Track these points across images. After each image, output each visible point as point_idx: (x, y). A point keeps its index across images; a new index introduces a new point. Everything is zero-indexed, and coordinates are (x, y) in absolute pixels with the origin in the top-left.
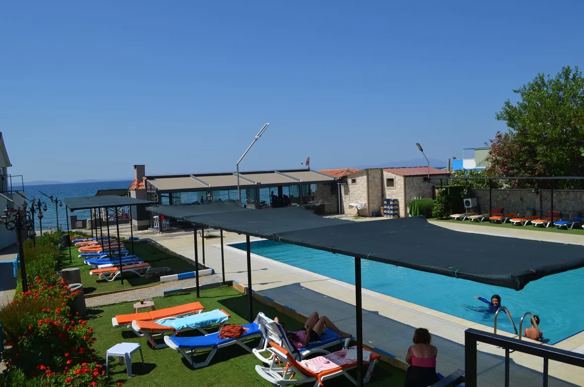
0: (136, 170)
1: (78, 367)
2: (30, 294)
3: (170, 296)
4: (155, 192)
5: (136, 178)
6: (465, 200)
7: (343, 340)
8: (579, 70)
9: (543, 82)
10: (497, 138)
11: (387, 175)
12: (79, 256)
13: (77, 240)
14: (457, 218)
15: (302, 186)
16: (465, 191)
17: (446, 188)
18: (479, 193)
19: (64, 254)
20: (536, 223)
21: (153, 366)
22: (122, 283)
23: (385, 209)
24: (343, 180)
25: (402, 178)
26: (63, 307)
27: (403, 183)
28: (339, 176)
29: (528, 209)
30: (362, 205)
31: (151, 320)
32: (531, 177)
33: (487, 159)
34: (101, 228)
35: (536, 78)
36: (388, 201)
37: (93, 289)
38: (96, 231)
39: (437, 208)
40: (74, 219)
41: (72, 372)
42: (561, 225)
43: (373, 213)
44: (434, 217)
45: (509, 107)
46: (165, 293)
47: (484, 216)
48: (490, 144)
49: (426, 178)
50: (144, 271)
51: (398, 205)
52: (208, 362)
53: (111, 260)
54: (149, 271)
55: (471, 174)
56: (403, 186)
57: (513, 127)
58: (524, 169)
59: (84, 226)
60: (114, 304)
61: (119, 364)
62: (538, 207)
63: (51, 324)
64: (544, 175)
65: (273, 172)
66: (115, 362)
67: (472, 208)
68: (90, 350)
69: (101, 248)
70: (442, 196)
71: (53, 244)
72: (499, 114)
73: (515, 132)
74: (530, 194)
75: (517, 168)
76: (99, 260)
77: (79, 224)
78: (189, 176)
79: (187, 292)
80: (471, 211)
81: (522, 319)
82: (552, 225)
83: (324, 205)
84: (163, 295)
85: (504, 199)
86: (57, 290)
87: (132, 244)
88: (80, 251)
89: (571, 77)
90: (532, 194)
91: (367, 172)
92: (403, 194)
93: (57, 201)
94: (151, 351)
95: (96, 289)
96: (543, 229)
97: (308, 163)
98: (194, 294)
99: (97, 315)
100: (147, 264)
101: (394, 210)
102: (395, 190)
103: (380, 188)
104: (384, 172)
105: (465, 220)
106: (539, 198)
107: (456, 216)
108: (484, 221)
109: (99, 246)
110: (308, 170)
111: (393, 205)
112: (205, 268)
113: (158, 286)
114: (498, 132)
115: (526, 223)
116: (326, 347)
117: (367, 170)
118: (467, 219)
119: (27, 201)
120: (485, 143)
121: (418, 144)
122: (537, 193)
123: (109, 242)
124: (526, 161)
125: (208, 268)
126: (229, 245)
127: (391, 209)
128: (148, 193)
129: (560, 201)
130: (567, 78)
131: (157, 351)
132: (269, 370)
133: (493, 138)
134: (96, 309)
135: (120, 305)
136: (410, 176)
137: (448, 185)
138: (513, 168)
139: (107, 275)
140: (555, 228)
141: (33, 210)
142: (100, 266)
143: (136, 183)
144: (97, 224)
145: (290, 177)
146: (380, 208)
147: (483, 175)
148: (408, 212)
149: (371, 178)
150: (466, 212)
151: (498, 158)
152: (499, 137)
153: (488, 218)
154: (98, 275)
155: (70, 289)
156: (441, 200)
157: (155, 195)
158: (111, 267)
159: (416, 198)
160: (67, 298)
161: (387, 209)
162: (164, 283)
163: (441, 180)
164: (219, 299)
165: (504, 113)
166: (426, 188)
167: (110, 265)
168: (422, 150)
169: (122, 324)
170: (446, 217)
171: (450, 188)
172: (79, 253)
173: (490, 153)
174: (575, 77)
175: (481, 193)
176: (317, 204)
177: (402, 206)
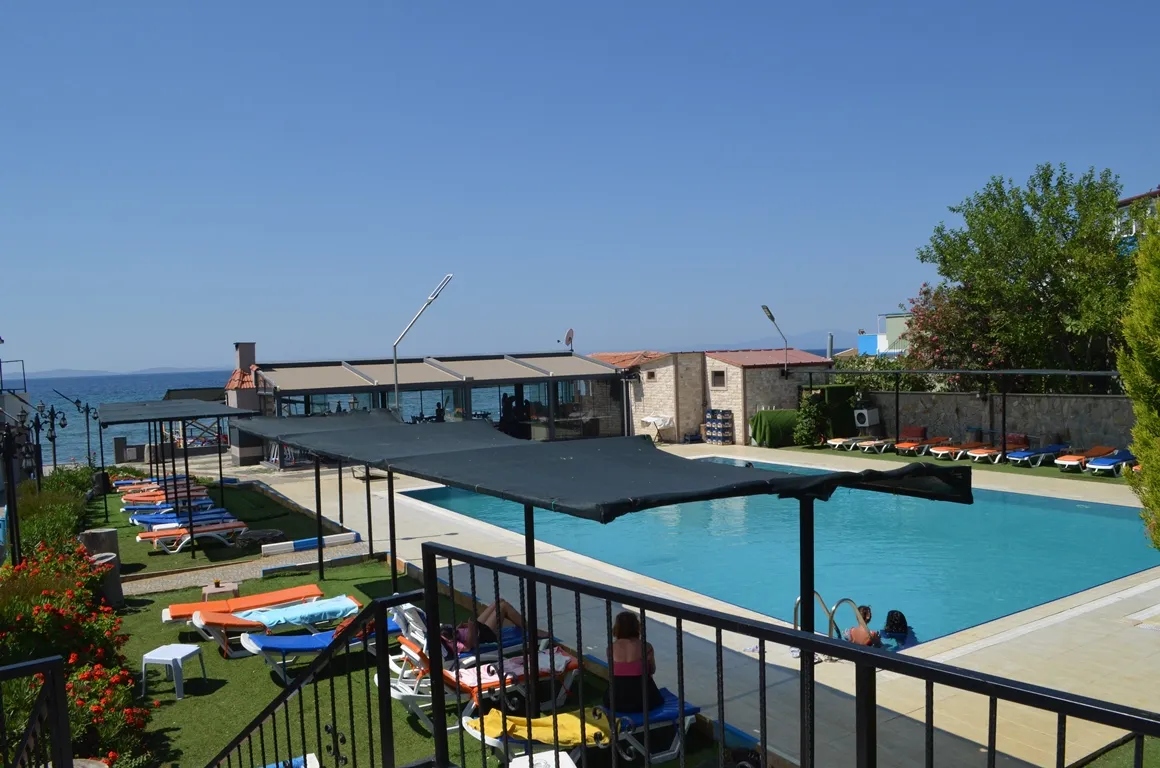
0: (238, 352)
1: (86, 669)
2: (23, 569)
3: (272, 577)
4: (271, 393)
5: (237, 367)
6: (857, 412)
8: (1068, 172)
9: (1001, 193)
10: (923, 296)
11: (713, 364)
12: (122, 510)
13: (122, 481)
14: (840, 446)
15: (552, 383)
16: (858, 396)
17: (822, 390)
18: (884, 400)
19: (96, 508)
20: (978, 456)
21: (222, 683)
22: (194, 557)
23: (708, 428)
24: (633, 373)
25: (739, 371)
26: (76, 590)
27: (740, 380)
28: (623, 367)
29: (969, 429)
30: (664, 420)
31: (228, 612)
32: (983, 369)
33: (903, 336)
34: (173, 462)
35: (989, 185)
36: (714, 413)
37: (139, 567)
38: (164, 467)
39: (802, 427)
40: (120, 445)
41: (76, 678)
42: (1020, 460)
43: (685, 435)
44: (796, 446)
45: (942, 237)
46: (265, 572)
47: (886, 443)
48: (910, 307)
49: (785, 371)
50: (233, 535)
51: (731, 421)
53: (178, 517)
54: (244, 535)
55: (877, 363)
56: (740, 386)
57: (948, 275)
58: (970, 355)
59: (140, 458)
60: (173, 591)
61: (165, 680)
62: (986, 426)
63: (53, 613)
64: (1007, 365)
65: (501, 357)
66: (160, 678)
67: (870, 427)
68: (117, 656)
69: (164, 497)
70: (811, 404)
71: (74, 488)
72: (924, 249)
73: (954, 285)
74: (972, 402)
75: (956, 352)
76: (158, 516)
77: (131, 453)
78: (339, 364)
79: (302, 571)
80: (867, 432)
81: (834, 608)
82: (1004, 460)
83: (598, 420)
84: (260, 575)
85: (928, 411)
86: (71, 563)
87: (224, 493)
88: (124, 502)
89: (1054, 183)
90: (977, 402)
91: (675, 358)
92: (740, 401)
93: (87, 410)
94: (223, 661)
95: (145, 566)
96: (989, 465)
97: (569, 340)
98: (316, 574)
99: (141, 608)
100: (241, 523)
101: (724, 430)
102: (726, 394)
103: (700, 389)
104: (707, 358)
105: (854, 449)
106: (987, 408)
107: (837, 442)
108: (886, 451)
109: (162, 492)
110: (569, 354)
111: (724, 421)
112: (342, 530)
113: (256, 562)
114: (925, 285)
115: (959, 455)
117: (675, 355)
118: (856, 448)
119: (27, 408)
120: (901, 306)
121: (766, 308)
122: (984, 399)
123: (175, 487)
124: (973, 338)
125: (349, 531)
126: (401, 493)
127: (719, 429)
128: (261, 395)
129: (1025, 415)
130: (1047, 185)
131: (233, 663)
132: (396, 682)
133: (916, 295)
134: (141, 598)
135: (186, 593)
136: (754, 367)
137: (827, 383)
138: (950, 352)
139: (170, 541)
140: (1009, 465)
141: (38, 426)
142: (155, 527)
143: (237, 377)
144: (165, 452)
145: (533, 367)
146: (700, 427)
147: (898, 365)
148: (750, 434)
149: (682, 370)
150: (857, 435)
151: (923, 333)
152: (926, 293)
153: (893, 445)
154: (152, 543)
155: (95, 561)
156: (810, 412)
157: (270, 400)
158: (176, 528)
159: (766, 408)
160: (87, 576)
161: (711, 429)
162: (268, 556)
163: (811, 374)
164: (357, 582)
165: (933, 249)
166: (786, 390)
167: (176, 525)
168: (772, 318)
169: (176, 619)
170: (820, 444)
171: (831, 390)
172: (122, 505)
173: (909, 324)
174: (1060, 183)
175: (886, 400)
176: (586, 419)
177: (738, 422)
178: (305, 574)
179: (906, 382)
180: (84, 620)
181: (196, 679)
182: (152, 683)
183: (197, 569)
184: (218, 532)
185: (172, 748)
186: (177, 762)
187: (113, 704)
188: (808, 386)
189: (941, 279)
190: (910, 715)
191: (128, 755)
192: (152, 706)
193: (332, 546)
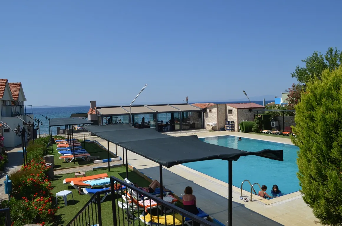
0: (91, 103)
1: (39, 198)
2: (27, 167)
3: (96, 170)
4: (100, 115)
5: (91, 107)
6: (272, 122)
7: (166, 193)
8: (338, 50)
9: (317, 56)
10: (293, 87)
11: (229, 108)
12: (57, 149)
13: (58, 140)
14: (266, 132)
15: (180, 112)
16: (272, 117)
17: (261, 116)
19: (50, 148)
21: (77, 202)
22: (75, 164)
24: (205, 110)
25: (236, 110)
26: (40, 174)
27: (237, 112)
28: (202, 108)
30: (214, 124)
31: (81, 181)
33: (287, 99)
34: (73, 134)
35: (314, 54)
36: (229, 122)
37: (60, 166)
38: (70, 136)
39: (255, 127)
40: (59, 129)
41: (36, 200)
43: (220, 128)
44: (253, 132)
45: (299, 70)
46: (93, 169)
47: (280, 132)
48: (289, 91)
49: (250, 110)
50: (86, 157)
51: (234, 124)
52: (103, 201)
53: (72, 152)
54: (89, 158)
55: (279, 107)
56: (237, 114)
57: (300, 81)
59: (64, 133)
61: (63, 200)
63: (33, 181)
65: (167, 105)
66: (61, 200)
67: (276, 127)
68: (50, 193)
70: (258, 120)
71: (43, 143)
72: (293, 74)
76: (66, 151)
77: (61, 132)
78: (119, 107)
79: (104, 169)
80: (275, 128)
81: (252, 186)
83: (195, 123)
84: (92, 170)
85: (293, 122)
86: (40, 166)
87: (85, 144)
89: (333, 53)
91: (218, 104)
92: (237, 119)
93: (49, 119)
94: (79, 195)
95: (61, 166)
97: (187, 100)
98: (108, 170)
99: (59, 179)
100: (89, 154)
101: (231, 127)
102: (232, 116)
103: (225, 115)
104: (227, 106)
105: (270, 133)
107: (265, 131)
108: (280, 134)
109: (68, 144)
110: (187, 104)
111: (232, 125)
112: (117, 157)
113: (92, 166)
114: (294, 84)
116: (158, 195)
118: (271, 133)
121: (244, 91)
125: (119, 157)
128: (97, 116)
130: (331, 54)
131: (82, 196)
133: (290, 87)
134: (59, 175)
135: (71, 174)
136: (241, 109)
137: (263, 113)
139: (69, 159)
141: (33, 125)
142: (65, 155)
143: (91, 110)
144: (70, 131)
145: (175, 108)
146: (224, 126)
147: (285, 108)
148: (239, 129)
149: (219, 109)
150: (272, 129)
151: (293, 98)
152: (294, 86)
153: (282, 133)
154: (64, 159)
155: (46, 165)
156: (257, 122)
157: (100, 117)
158: (71, 155)
159: (244, 121)
160: (44, 170)
161: (228, 127)
162: (95, 164)
163: (258, 111)
164: (119, 172)
165: (296, 73)
166: (250, 115)
167: (71, 154)
168: (246, 94)
169: (67, 183)
170: (260, 132)
171: (264, 116)
172: (57, 148)
173: (289, 96)
174: (335, 53)
175: (281, 119)
176: (191, 123)
177: (236, 125)
178: (105, 170)
179: (287, 113)
180: (41, 183)
181: (71, 200)
182: (59, 201)
183: (75, 167)
184: (82, 156)
185: (62, 220)
186: (63, 224)
187: (45, 208)
188: (257, 114)
189: (299, 82)
190: (272, 219)
191: (48, 222)
192: (57, 208)
193: (114, 161)
